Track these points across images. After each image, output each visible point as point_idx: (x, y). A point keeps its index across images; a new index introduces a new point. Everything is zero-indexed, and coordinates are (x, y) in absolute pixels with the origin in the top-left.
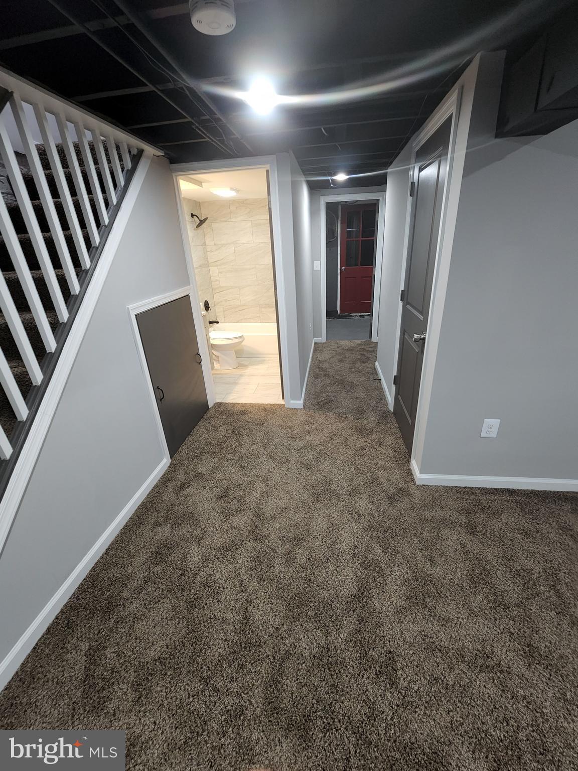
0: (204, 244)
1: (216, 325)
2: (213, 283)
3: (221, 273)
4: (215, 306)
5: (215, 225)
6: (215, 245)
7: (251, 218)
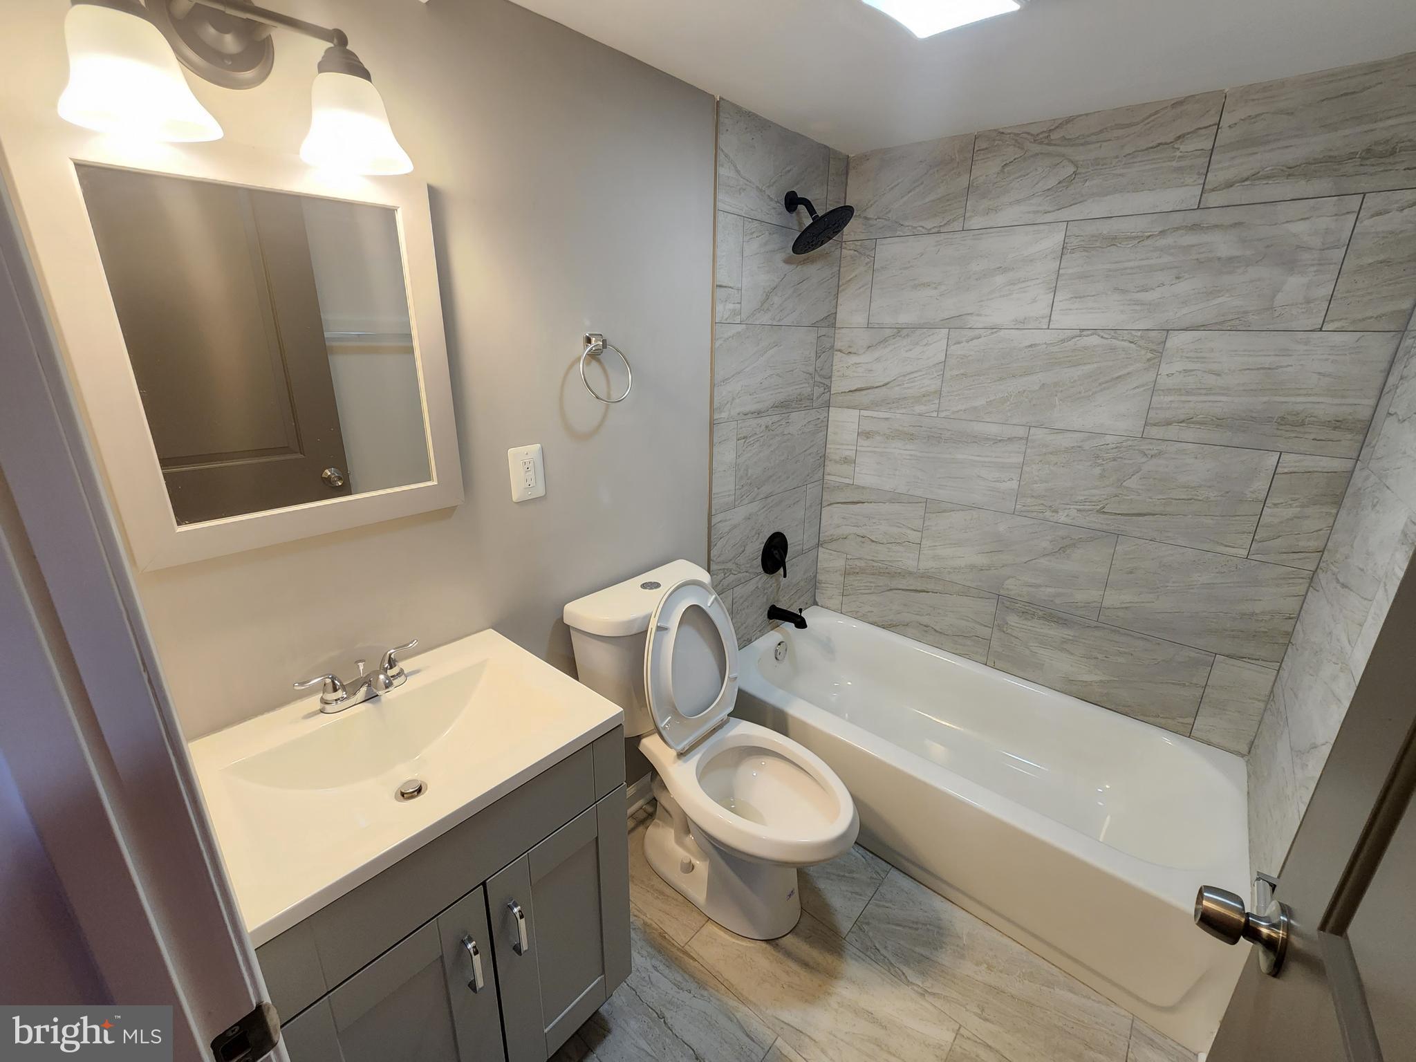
0: (830, 321)
1: (789, 627)
2: (830, 467)
3: (867, 435)
4: (818, 545)
5: (889, 250)
6: (869, 326)
7: (1066, 214)
